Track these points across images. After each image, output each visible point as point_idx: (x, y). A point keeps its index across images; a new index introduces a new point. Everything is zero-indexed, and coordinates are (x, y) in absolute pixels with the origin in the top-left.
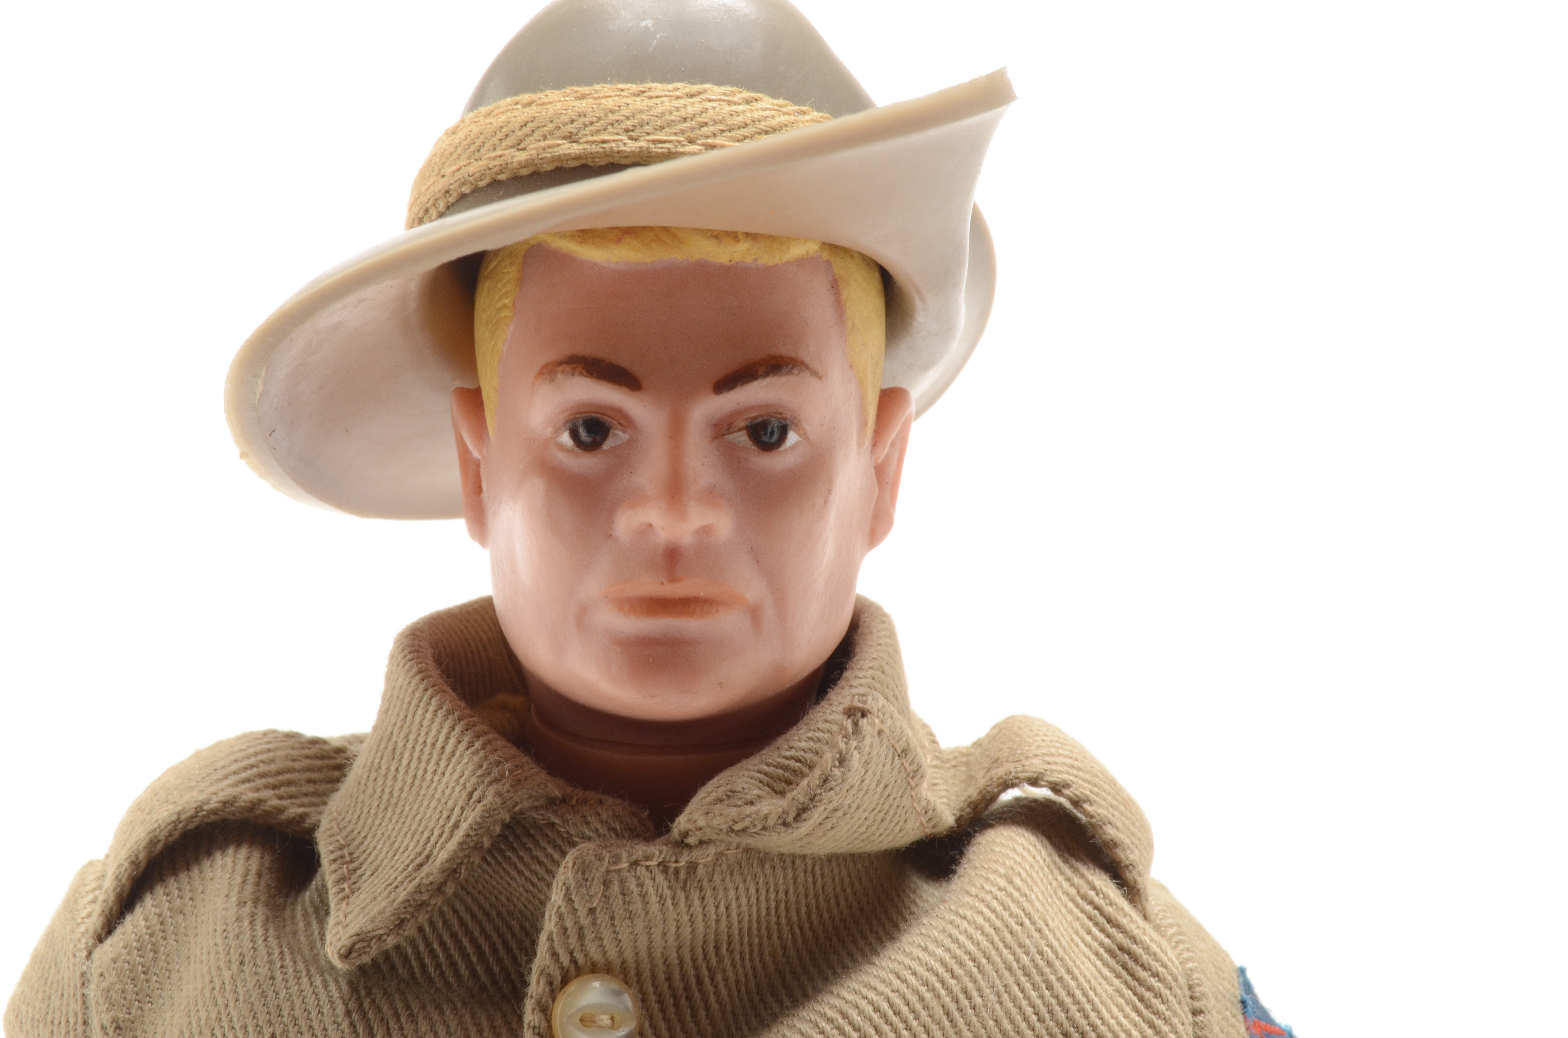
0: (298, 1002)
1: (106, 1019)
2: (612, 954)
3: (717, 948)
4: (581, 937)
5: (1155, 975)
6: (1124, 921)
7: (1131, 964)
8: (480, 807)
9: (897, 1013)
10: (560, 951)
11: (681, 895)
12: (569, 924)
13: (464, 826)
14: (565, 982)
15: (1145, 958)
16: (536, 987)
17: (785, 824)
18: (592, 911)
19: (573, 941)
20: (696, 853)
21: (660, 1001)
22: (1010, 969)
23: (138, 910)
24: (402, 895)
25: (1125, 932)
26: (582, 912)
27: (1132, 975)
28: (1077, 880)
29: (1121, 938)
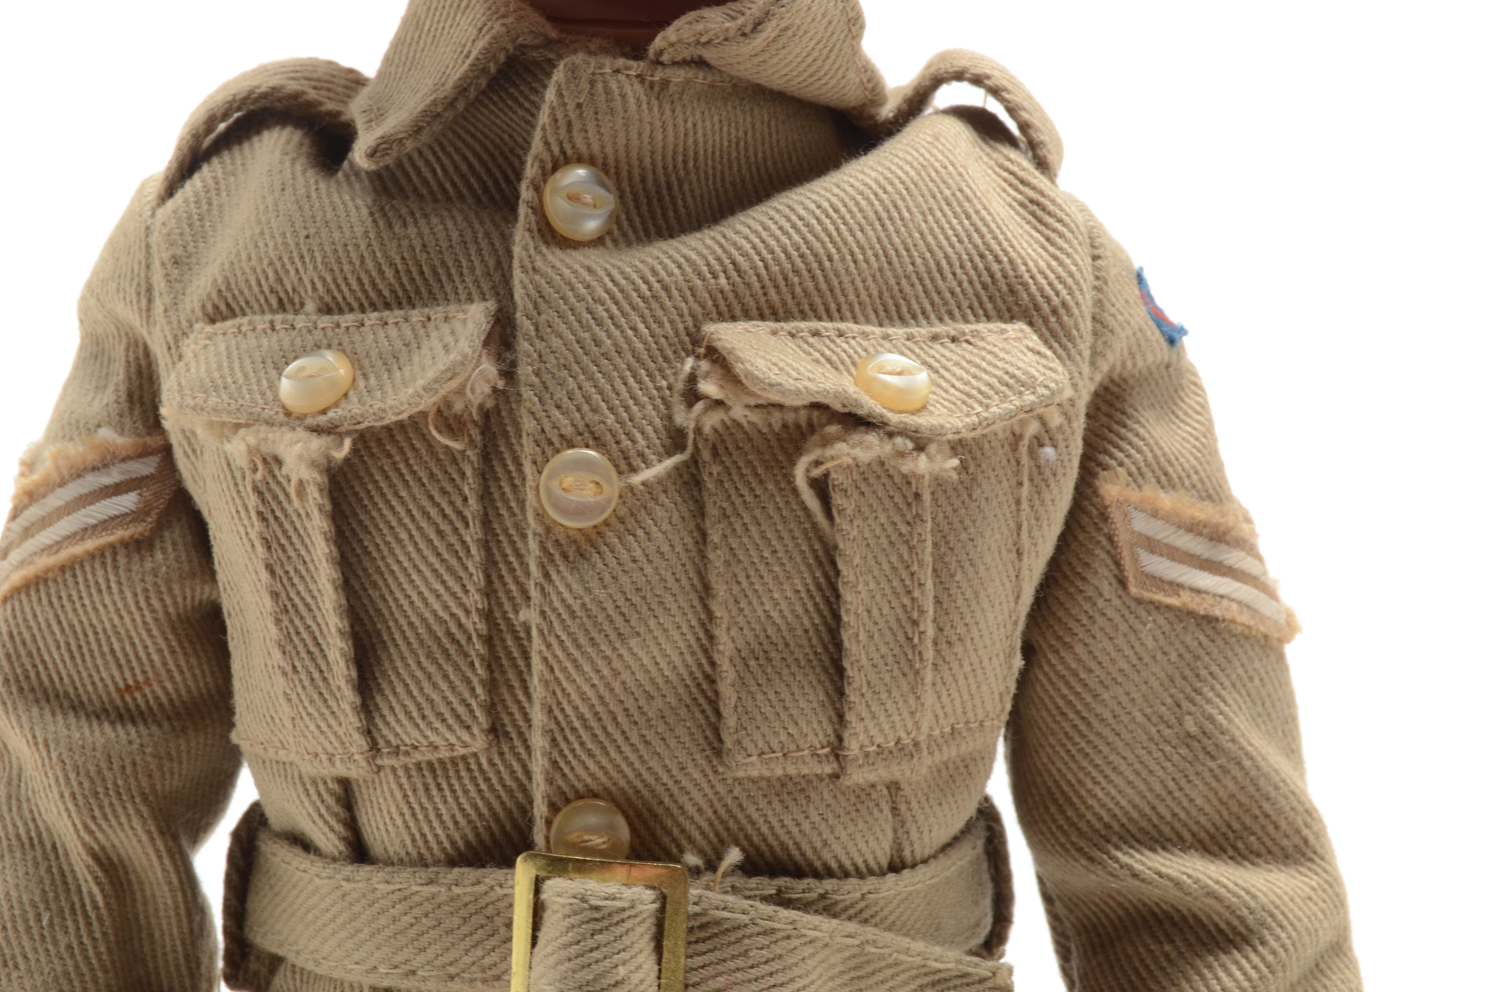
0: (329, 210)
1: (166, 256)
2: (596, 148)
3: (685, 162)
4: (569, 130)
5: (1060, 221)
6: (1034, 181)
7: (1039, 213)
8: (487, 38)
9: (836, 211)
10: (551, 140)
11: (655, 103)
12: (560, 116)
13: (472, 57)
14: (555, 169)
15: (1051, 208)
16: (530, 171)
17: (744, 35)
18: (579, 106)
19: (563, 131)
20: (669, 72)
21: (636, 200)
22: (934, 197)
23: (196, 176)
24: (420, 108)
25: (1033, 188)
26: (571, 106)
27: (1040, 221)
28: (995, 155)
29: (1031, 193)
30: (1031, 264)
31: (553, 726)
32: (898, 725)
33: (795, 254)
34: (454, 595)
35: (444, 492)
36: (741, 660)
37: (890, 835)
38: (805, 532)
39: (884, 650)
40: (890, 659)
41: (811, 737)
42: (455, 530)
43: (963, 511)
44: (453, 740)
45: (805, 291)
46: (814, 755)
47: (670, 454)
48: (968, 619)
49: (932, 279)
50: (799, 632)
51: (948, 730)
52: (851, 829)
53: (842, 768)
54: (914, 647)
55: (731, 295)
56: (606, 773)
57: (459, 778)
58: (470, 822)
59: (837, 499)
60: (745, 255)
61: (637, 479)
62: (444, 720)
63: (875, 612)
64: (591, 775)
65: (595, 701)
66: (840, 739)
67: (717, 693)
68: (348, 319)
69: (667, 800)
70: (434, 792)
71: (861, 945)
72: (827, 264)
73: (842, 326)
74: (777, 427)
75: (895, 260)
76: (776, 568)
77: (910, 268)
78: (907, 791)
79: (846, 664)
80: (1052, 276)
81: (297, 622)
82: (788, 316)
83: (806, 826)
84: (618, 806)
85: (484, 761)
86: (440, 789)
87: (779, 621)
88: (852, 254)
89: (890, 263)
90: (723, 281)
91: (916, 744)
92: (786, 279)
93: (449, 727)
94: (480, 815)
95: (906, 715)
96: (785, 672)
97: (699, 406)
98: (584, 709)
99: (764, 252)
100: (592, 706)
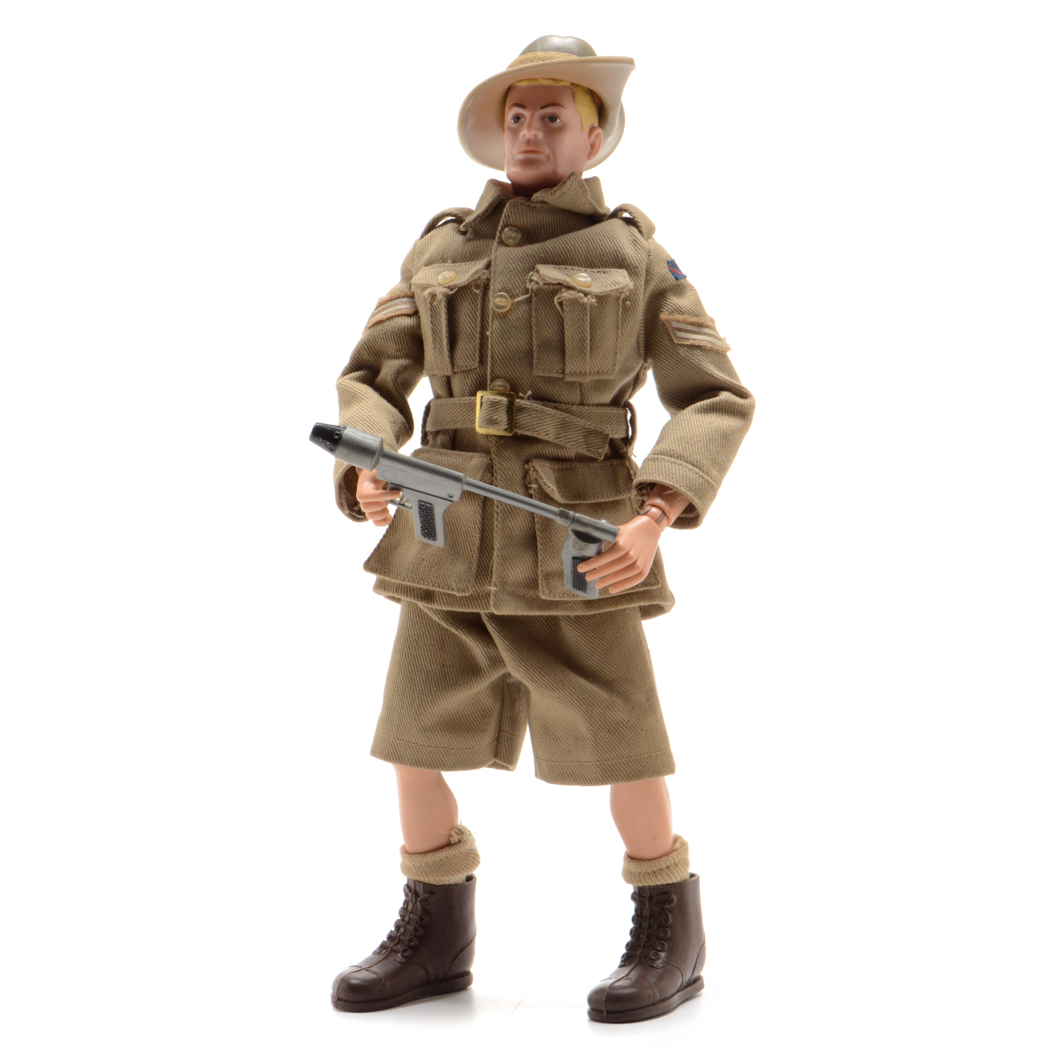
0: (456, 239)
2: (515, 223)
3: (540, 227)
4: (509, 218)
6: (636, 235)
7: (635, 243)
10: (505, 221)
11: (532, 212)
12: (507, 215)
14: (504, 228)
16: (499, 228)
17: (552, 194)
19: (507, 219)
20: (536, 204)
21: (526, 236)
22: (605, 237)
26: (510, 213)
27: (635, 245)
28: (628, 228)
29: (635, 238)
30: (629, 255)
31: (492, 361)
32: (580, 366)
33: (562, 249)
34: (473, 328)
35: (473, 303)
36: (539, 347)
37: (579, 396)
38: (557, 316)
39: (576, 347)
40: (577, 349)
41: (556, 367)
42: (475, 312)
43: (600, 314)
44: (471, 364)
45: (564, 258)
46: (557, 372)
47: (524, 295)
48: (601, 342)
49: (601, 257)
50: (555, 341)
51: (596, 371)
52: (567, 392)
53: (564, 376)
54: (584, 347)
55: (544, 258)
56: (505, 373)
57: (473, 374)
58: (474, 385)
59: (564, 307)
60: (549, 249)
61: (516, 300)
62: (469, 359)
63: (574, 337)
64: (501, 373)
65: (502, 354)
66: (564, 368)
67: (533, 354)
68: (456, 264)
69: (519, 380)
70: (467, 378)
71: (564, 418)
72: (571, 252)
73: (573, 267)
74: (552, 289)
75: (591, 252)
76: (549, 324)
77: (595, 254)
78: (584, 386)
79: (566, 349)
80: (634, 259)
81: (437, 336)
82: (560, 264)
83: (554, 390)
84: (507, 381)
85: (478, 370)
87: (550, 337)
88: (578, 250)
89: (589, 252)
90: (542, 255)
91: (586, 373)
92: (559, 255)
93: (470, 361)
95: (582, 364)
96: (550, 350)
97: (532, 283)
98: (500, 356)
99: (554, 248)
100: (502, 356)
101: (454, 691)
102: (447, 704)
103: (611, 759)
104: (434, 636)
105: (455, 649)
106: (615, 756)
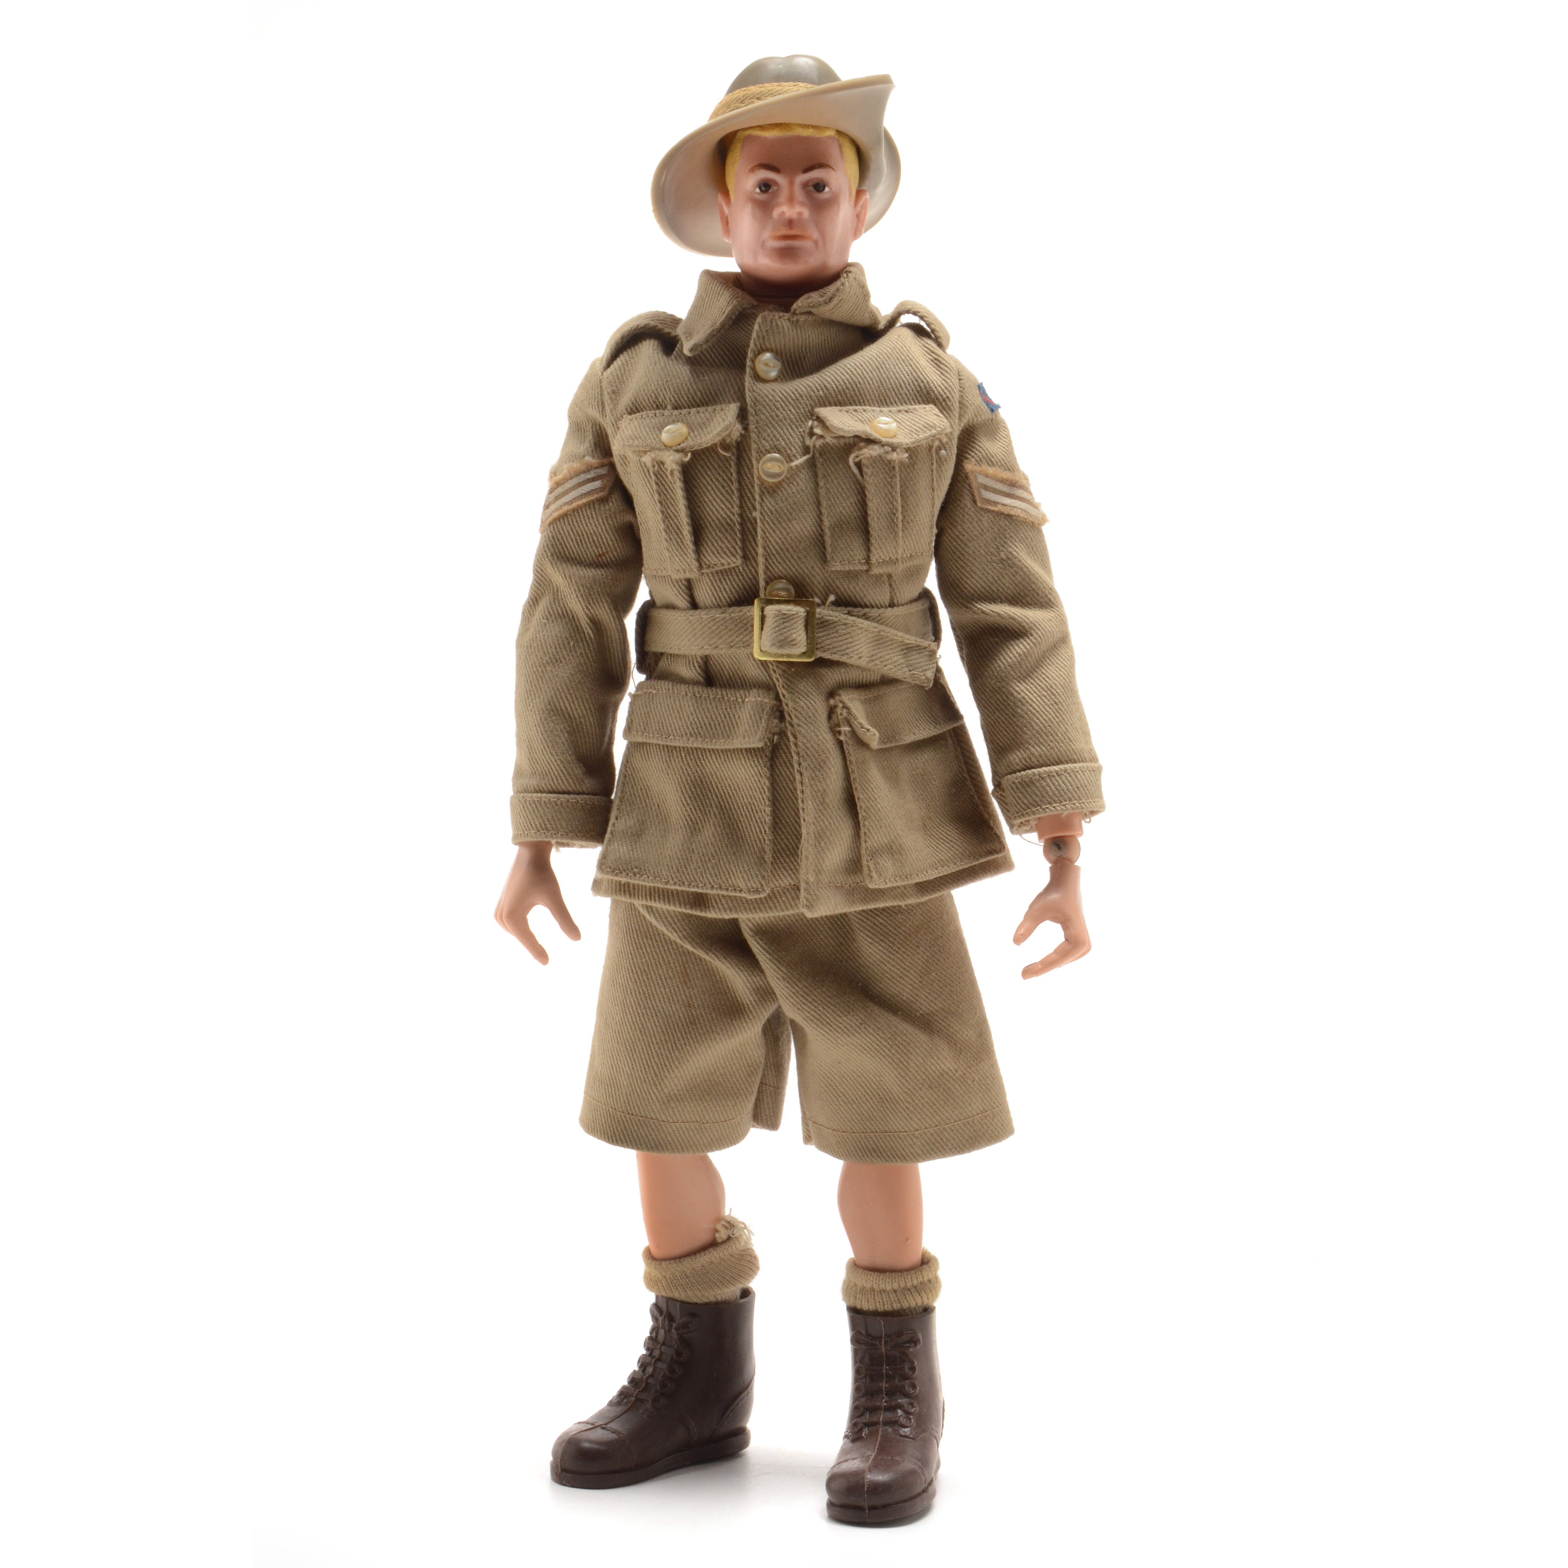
0: (674, 371)
1: (609, 390)
2: (773, 346)
3: (806, 349)
4: (764, 340)
5: (946, 366)
6: (936, 352)
7: (938, 363)
8: (731, 306)
9: (862, 366)
10: (757, 344)
11: (794, 329)
12: (760, 335)
13: (726, 313)
14: (759, 354)
15: (943, 361)
16: (750, 355)
17: (826, 303)
18: (767, 331)
19: (761, 340)
20: (799, 317)
21: (788, 364)
22: (898, 359)
23: (618, 359)
24: (708, 332)
25: (936, 354)
26: (764, 331)
27: (939, 366)
28: (922, 342)
29: (936, 356)
31: (766, 553)
32: (890, 551)
33: (847, 382)
34: (728, 509)
35: (724, 472)
36: (832, 528)
37: (889, 594)
38: (854, 482)
39: (884, 524)
40: (886, 527)
41: (858, 556)
42: (728, 485)
43: (911, 474)
44: (730, 561)
45: (851, 395)
46: (860, 562)
47: (804, 455)
48: (914, 513)
49: (898, 389)
50: (853, 518)
51: (909, 555)
52: (874, 590)
53: (870, 567)
54: (894, 523)
55: (824, 398)
56: (785, 570)
57: (732, 576)
58: (736, 591)
59: (865, 469)
60: (829, 383)
61: (793, 464)
62: (726, 554)
63: (880, 510)
64: (780, 571)
65: (781, 544)
66: (869, 557)
67: (824, 541)
68: (684, 411)
69: (807, 579)
70: (723, 581)
72: (859, 385)
73: (865, 408)
74: (842, 445)
75: (884, 383)
76: (844, 495)
77: (890, 386)
78: (895, 578)
79: (870, 529)
80: (943, 387)
81: (671, 522)
82: (845, 404)
83: (858, 589)
84: (790, 582)
85: (741, 569)
86: (725, 580)
87: (845, 514)
88: (868, 381)
89: (882, 384)
90: (821, 393)
91: (897, 559)
92: (844, 391)
93: (728, 556)
94: (740, 588)
95: (892, 548)
96: (848, 532)
97: (814, 438)
98: (777, 547)
99: (836, 382)
100: (780, 546)
101: (710, 1042)
102: (701, 1061)
103: (933, 1125)
104: (672, 965)
105: (703, 980)
106: (939, 1120)
